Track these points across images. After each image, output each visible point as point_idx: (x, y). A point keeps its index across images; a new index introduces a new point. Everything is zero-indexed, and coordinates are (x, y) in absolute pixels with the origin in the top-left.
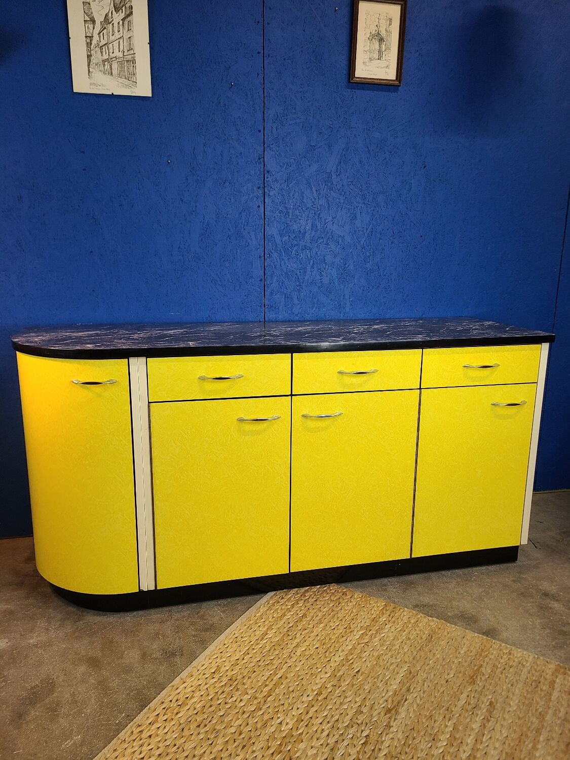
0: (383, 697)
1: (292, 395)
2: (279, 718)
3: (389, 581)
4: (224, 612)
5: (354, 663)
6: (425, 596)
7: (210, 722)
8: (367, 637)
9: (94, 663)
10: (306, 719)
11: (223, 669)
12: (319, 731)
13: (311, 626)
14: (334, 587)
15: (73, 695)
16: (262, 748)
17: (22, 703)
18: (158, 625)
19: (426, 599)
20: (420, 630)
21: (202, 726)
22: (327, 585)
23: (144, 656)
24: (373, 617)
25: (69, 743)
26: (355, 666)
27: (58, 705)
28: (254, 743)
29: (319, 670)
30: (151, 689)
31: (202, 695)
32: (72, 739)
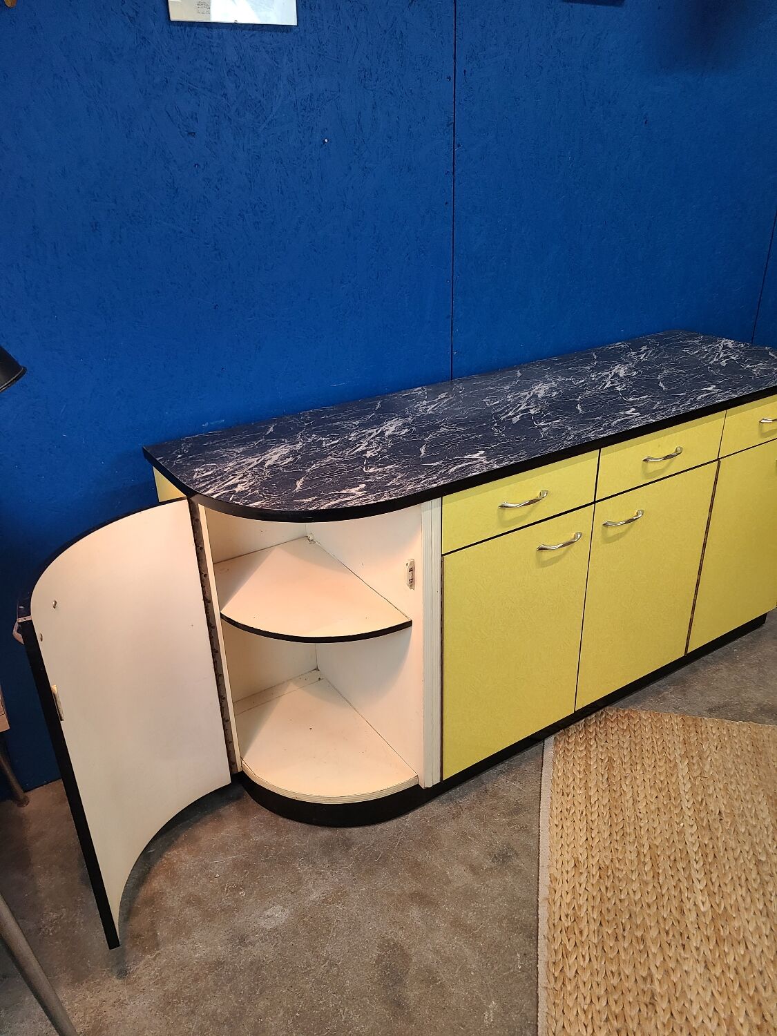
0: (768, 836)
1: (595, 502)
2: (689, 899)
3: (659, 686)
4: (514, 780)
5: (708, 803)
6: (709, 696)
7: (624, 930)
8: (696, 767)
9: (421, 899)
10: (716, 890)
11: (582, 859)
12: (740, 899)
13: (628, 771)
14: (610, 711)
15: (437, 952)
16: (702, 941)
17: (385, 986)
18: (452, 822)
19: (715, 699)
20: (740, 741)
21: (620, 938)
22: (602, 710)
23: (473, 869)
24: (681, 739)
25: (489, 1017)
26: (712, 808)
27: (430, 972)
28: (688, 938)
29: (682, 825)
30: (521, 911)
31: (587, 900)
32: (488, 1009)
